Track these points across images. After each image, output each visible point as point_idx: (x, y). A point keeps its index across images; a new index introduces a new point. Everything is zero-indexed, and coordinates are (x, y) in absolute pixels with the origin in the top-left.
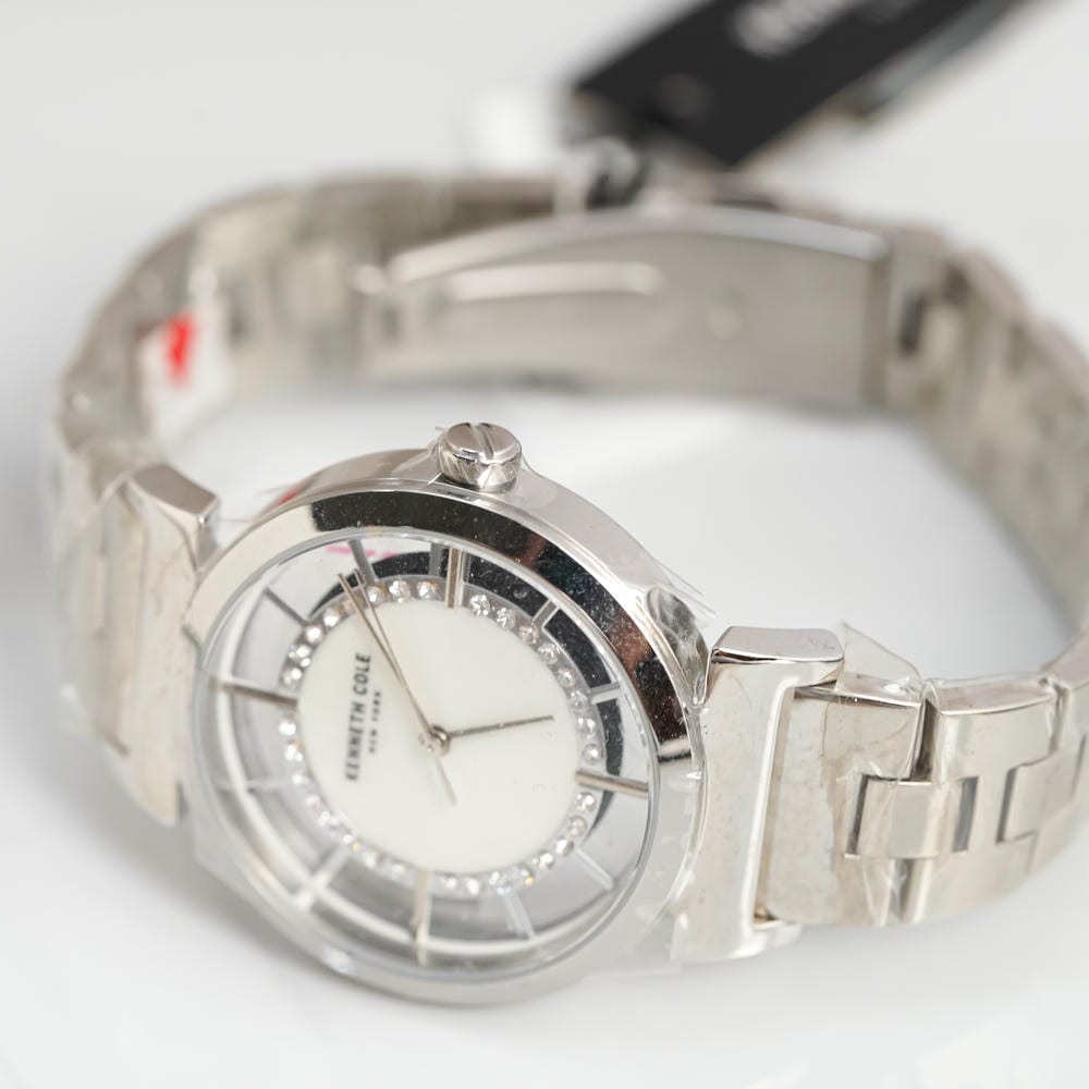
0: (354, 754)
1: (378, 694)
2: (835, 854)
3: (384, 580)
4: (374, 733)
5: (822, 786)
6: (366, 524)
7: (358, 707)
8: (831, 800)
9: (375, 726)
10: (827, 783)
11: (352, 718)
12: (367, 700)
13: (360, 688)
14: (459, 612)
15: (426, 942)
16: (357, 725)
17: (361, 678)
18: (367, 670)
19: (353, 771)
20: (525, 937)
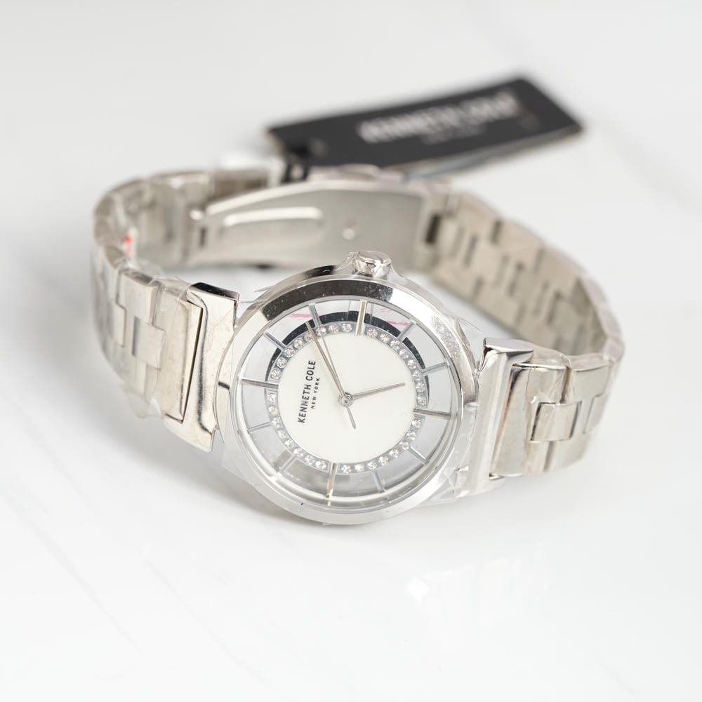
0: (303, 409)
1: (318, 380)
2: (525, 441)
3: (325, 325)
4: (314, 399)
5: (524, 409)
6: (327, 295)
7: (308, 387)
8: (527, 416)
9: (315, 395)
10: (526, 409)
11: (304, 392)
12: (312, 383)
13: (309, 378)
14: (362, 337)
15: (332, 498)
16: (306, 395)
17: (310, 372)
18: (313, 368)
19: (302, 418)
20: (382, 492)
